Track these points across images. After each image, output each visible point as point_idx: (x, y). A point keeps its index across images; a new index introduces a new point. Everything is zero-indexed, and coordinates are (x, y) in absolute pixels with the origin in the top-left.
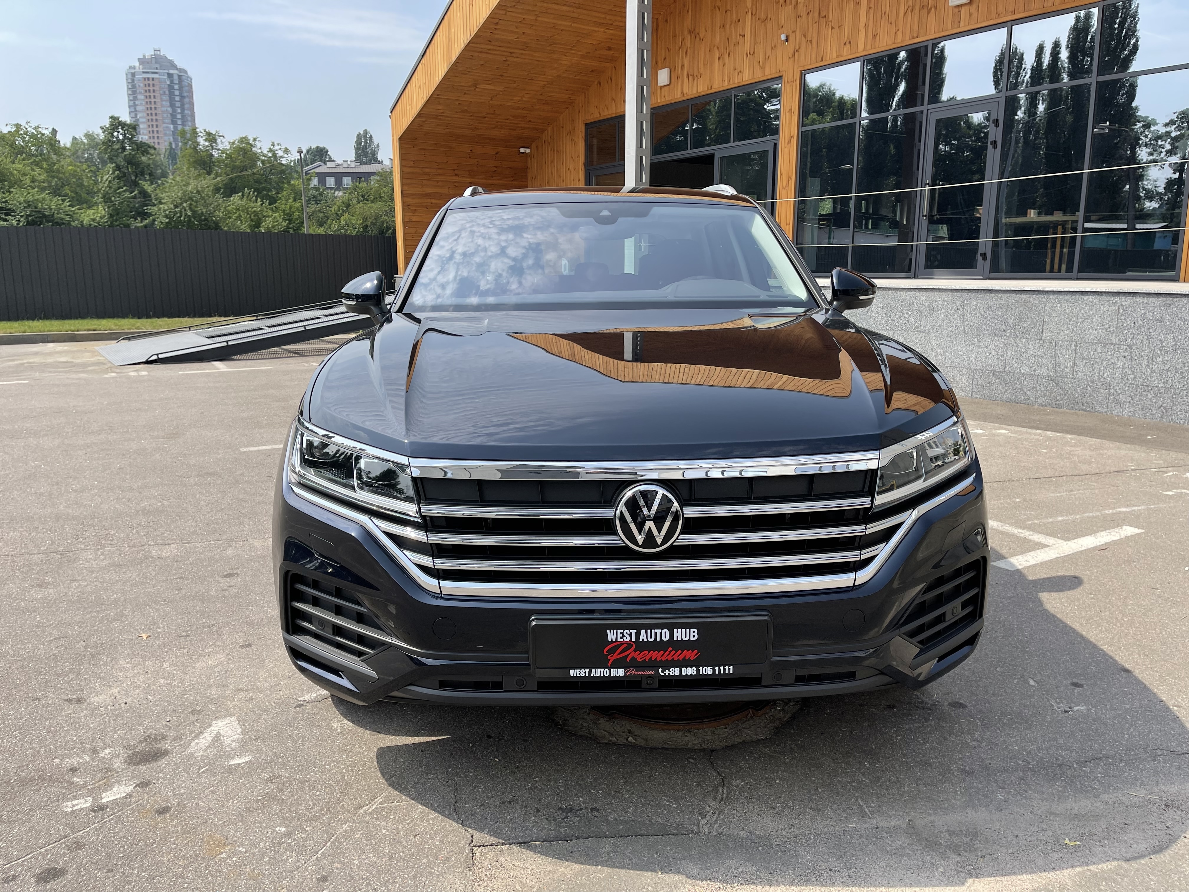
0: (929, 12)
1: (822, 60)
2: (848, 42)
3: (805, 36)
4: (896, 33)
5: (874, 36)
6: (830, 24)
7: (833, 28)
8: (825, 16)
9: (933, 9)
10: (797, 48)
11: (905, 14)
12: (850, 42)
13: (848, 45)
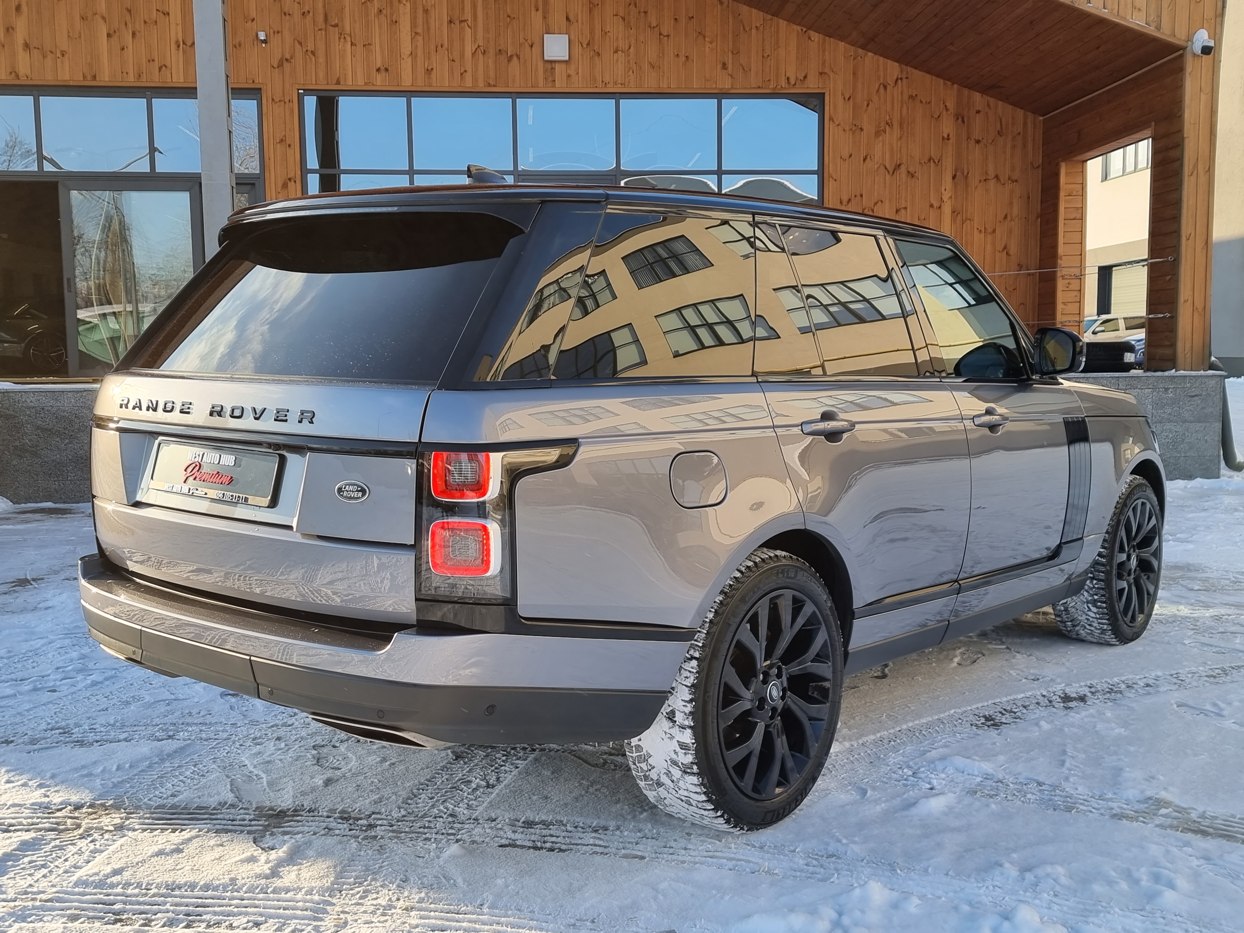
0: (510, 59)
1: (338, 83)
2: (383, 68)
3: (300, 44)
4: (461, 74)
5: (429, 71)
6: (348, 38)
7: (352, 44)
8: (336, 26)
9: (515, 58)
10: (288, 56)
11: (474, 54)
12: (387, 70)
13: (383, 73)
